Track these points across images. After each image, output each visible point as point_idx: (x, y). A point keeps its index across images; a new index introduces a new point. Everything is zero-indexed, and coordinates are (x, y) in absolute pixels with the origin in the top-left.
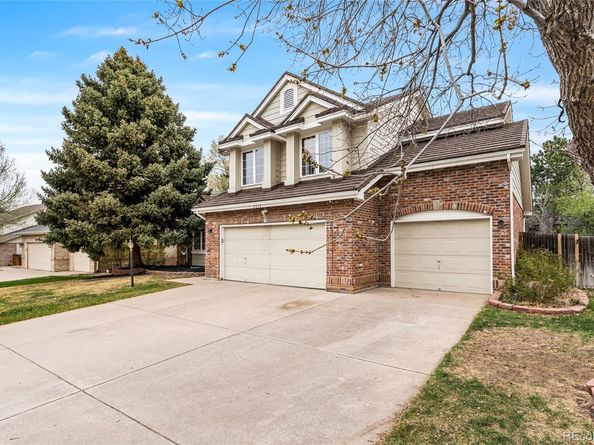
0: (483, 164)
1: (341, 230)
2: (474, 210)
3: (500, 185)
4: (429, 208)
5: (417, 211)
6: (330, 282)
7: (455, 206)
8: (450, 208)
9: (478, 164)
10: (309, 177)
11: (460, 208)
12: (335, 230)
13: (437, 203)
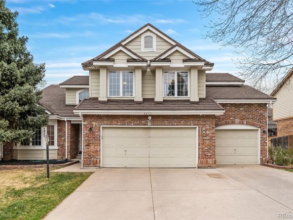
0: (257, 104)
1: (207, 132)
2: (253, 125)
3: (264, 115)
4: (233, 123)
5: (227, 124)
6: (201, 162)
7: (245, 123)
8: (243, 124)
9: (255, 104)
10: (171, 98)
11: (247, 124)
12: (204, 132)
13: (237, 120)
